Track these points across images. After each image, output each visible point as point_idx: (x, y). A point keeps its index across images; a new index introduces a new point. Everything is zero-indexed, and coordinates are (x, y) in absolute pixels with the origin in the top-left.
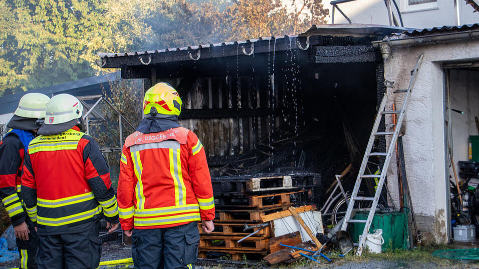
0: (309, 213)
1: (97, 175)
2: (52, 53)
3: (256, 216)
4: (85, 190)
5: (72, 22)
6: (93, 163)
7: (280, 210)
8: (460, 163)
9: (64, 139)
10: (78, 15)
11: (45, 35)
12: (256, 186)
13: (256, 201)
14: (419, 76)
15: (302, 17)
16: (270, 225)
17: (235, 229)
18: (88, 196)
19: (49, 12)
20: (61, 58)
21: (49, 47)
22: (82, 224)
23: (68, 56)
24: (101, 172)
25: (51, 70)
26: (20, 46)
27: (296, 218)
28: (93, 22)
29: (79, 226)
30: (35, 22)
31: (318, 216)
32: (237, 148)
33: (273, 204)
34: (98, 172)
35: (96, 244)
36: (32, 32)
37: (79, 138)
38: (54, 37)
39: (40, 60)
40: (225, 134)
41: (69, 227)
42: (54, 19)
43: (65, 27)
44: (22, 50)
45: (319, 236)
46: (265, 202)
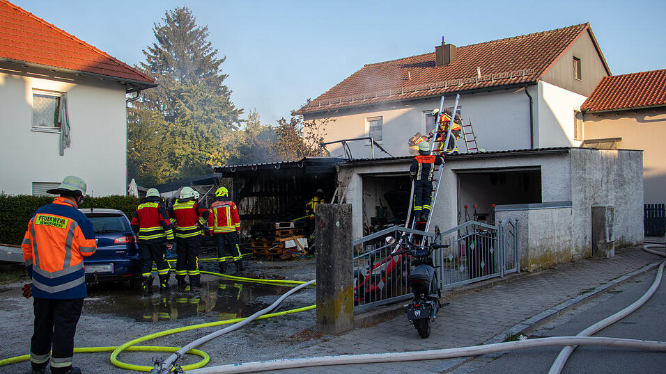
0: (301, 239)
2: (193, 159)
3: (278, 239)
5: (204, 143)
7: (288, 237)
8: (371, 218)
10: (207, 139)
11: (189, 150)
12: (278, 226)
13: (278, 233)
14: (352, 180)
15: (313, 148)
16: (284, 243)
17: (268, 245)
19: (192, 138)
20: (197, 162)
21: (191, 156)
23: (201, 161)
25: (192, 168)
26: (177, 156)
27: (296, 241)
28: (214, 143)
30: (185, 143)
31: (306, 240)
32: (276, 211)
33: (286, 234)
36: (183, 148)
38: (194, 151)
39: (186, 163)
40: (270, 204)
42: (194, 141)
43: (200, 146)
44: (178, 158)
45: (305, 249)
46: (282, 233)
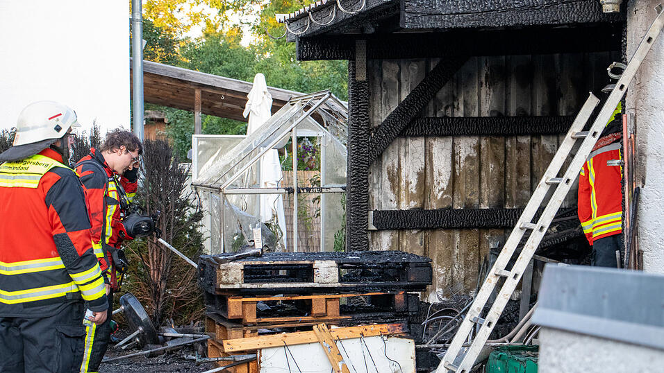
0: (375, 343)
1: (63, 231)
4: (52, 253)
6: (58, 214)
9: (26, 171)
12: (231, 279)
13: (238, 307)
16: (257, 358)
18: (55, 263)
22: (45, 305)
24: (69, 227)
29: (39, 308)
34: (64, 226)
35: (67, 336)
37: (44, 170)
41: (24, 307)
